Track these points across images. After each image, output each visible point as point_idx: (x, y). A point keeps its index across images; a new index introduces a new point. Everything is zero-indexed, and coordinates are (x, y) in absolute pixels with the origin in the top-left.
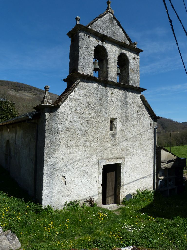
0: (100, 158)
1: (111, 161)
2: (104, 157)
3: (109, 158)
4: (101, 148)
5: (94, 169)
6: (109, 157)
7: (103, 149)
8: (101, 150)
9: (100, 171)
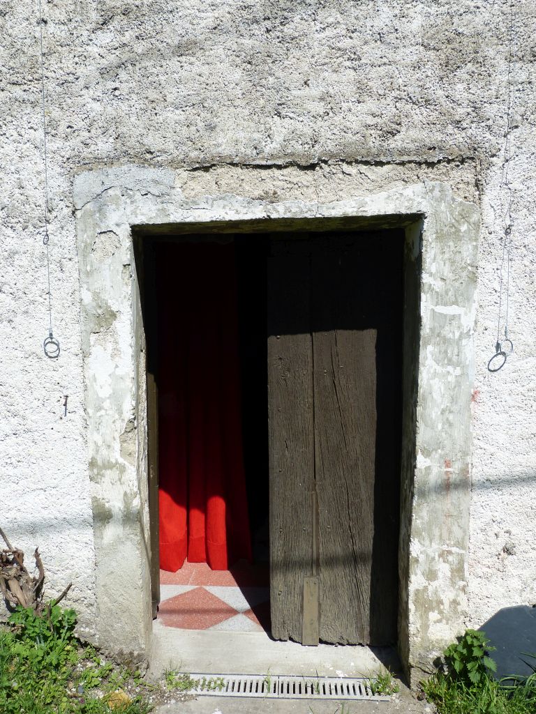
0: (104, 146)
1: (256, 183)
2: (153, 141)
3: (226, 150)
4: (105, 38)
5: (23, 261)
6: (223, 143)
7: (140, 48)
8: (112, 59)
9: (96, 295)
